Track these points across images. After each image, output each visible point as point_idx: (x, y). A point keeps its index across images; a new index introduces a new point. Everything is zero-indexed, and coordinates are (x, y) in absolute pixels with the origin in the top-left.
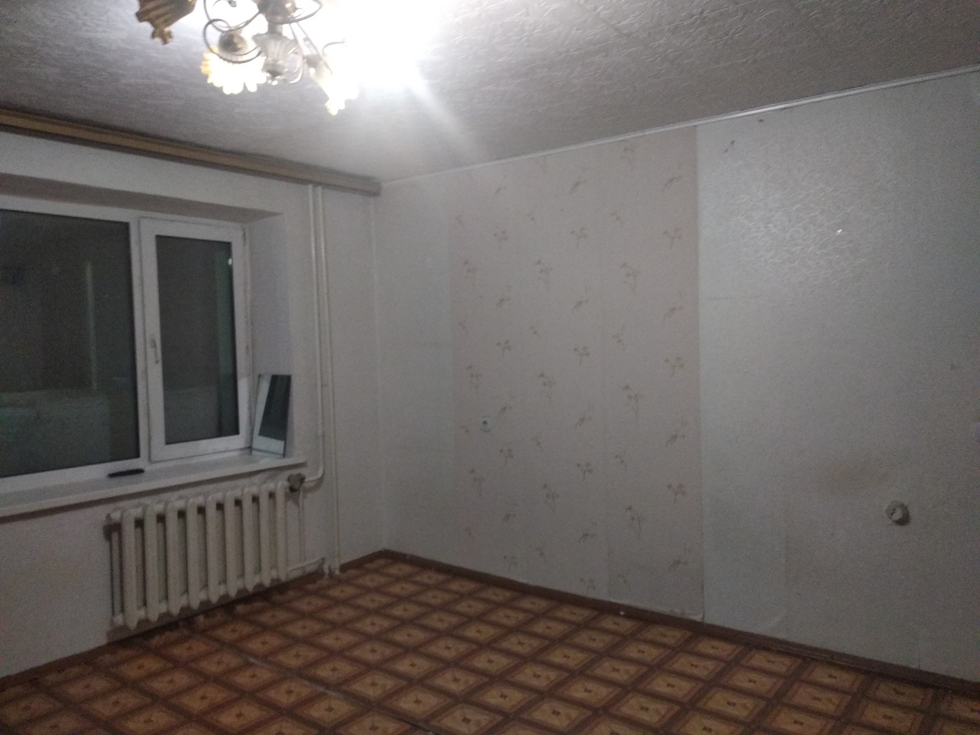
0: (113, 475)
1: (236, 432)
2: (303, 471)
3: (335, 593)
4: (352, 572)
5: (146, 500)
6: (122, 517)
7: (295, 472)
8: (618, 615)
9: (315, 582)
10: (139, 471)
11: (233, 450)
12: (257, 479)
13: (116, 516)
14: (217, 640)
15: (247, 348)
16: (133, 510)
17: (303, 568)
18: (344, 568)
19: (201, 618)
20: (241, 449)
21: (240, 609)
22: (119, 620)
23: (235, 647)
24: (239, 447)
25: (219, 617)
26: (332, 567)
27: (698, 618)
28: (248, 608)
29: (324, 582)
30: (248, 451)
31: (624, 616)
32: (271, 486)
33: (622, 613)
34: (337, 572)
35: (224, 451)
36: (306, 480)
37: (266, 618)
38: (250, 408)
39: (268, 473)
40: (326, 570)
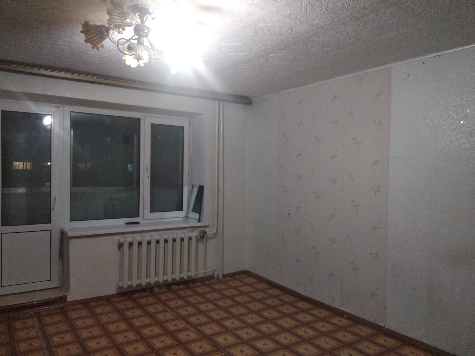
0: (127, 224)
1: (182, 209)
2: (206, 229)
3: (216, 287)
4: (228, 278)
5: (136, 235)
6: (124, 241)
7: (202, 229)
8: (343, 317)
9: (209, 280)
10: (138, 223)
11: (180, 217)
12: (185, 231)
13: (122, 240)
14: (158, 299)
15: (189, 173)
16: (129, 238)
17: (205, 273)
18: (224, 276)
19: (156, 289)
20: (183, 217)
21: (174, 287)
22: (121, 284)
23: (164, 303)
24: (183, 216)
25: (164, 289)
26: (219, 275)
27: (382, 324)
28: (177, 287)
29: (214, 281)
30: (186, 218)
31: (346, 318)
32: (190, 235)
33: (346, 316)
34: (221, 277)
35: (176, 218)
36: (207, 233)
37: (181, 293)
38: (188, 199)
39: (191, 229)
40: (216, 276)
